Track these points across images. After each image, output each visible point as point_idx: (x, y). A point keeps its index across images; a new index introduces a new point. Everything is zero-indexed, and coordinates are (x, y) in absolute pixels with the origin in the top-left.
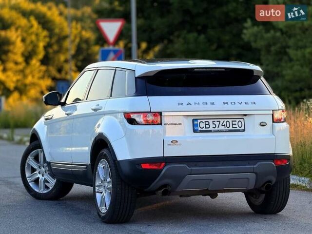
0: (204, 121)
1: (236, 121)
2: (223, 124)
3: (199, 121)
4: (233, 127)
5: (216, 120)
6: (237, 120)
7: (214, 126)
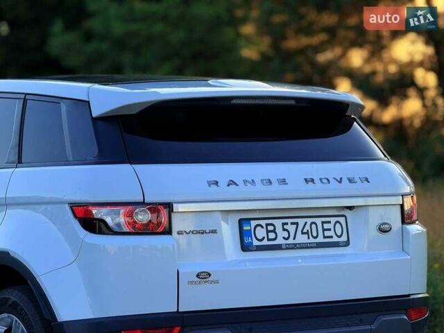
0: (263, 223)
1: (329, 222)
2: (305, 231)
3: (254, 223)
4: (325, 237)
5: (289, 221)
6: (333, 220)
7: (286, 235)
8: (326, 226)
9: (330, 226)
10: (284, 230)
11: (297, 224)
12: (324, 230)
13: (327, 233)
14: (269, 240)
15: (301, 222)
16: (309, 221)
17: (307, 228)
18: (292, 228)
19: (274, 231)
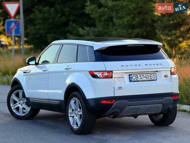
0: (135, 75)
3: (132, 75)
5: (141, 75)
6: (153, 74)
7: (140, 78)
8: (151, 76)
9: (152, 76)
10: (140, 77)
11: (143, 75)
12: (150, 77)
13: (151, 78)
14: (136, 79)
15: (144, 75)
16: (147, 74)
17: (146, 76)
18: (142, 76)
19: (137, 77)
